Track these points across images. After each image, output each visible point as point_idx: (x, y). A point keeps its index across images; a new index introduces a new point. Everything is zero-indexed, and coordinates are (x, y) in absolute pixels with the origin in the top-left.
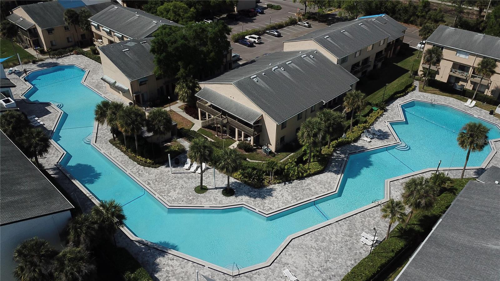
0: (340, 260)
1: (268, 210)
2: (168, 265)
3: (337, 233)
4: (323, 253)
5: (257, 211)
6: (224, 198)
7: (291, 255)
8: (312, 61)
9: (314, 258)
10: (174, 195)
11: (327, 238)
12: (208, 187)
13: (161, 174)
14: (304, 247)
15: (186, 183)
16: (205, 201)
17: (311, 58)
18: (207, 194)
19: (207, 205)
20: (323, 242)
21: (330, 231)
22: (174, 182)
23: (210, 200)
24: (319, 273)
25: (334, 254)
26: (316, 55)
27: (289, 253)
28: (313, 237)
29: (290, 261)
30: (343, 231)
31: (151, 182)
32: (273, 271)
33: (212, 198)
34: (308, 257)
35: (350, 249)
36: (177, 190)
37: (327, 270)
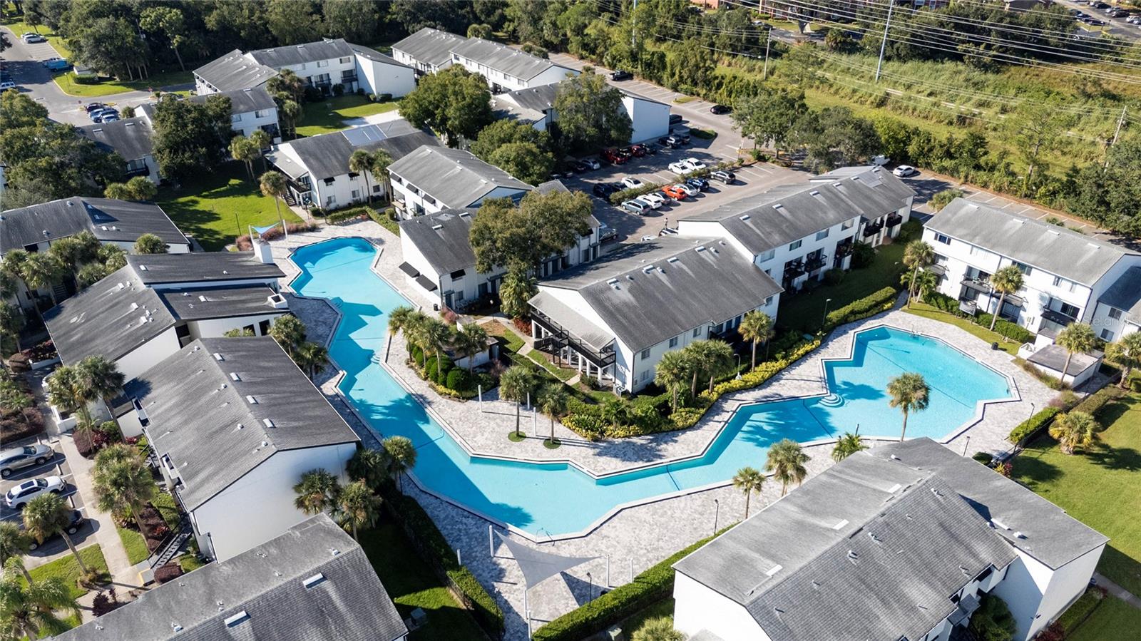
0: (678, 540)
1: (601, 471)
3: (684, 508)
4: (657, 530)
5: (585, 471)
6: (546, 450)
7: (615, 527)
8: (712, 258)
9: (644, 535)
10: (480, 440)
11: (669, 513)
12: (527, 435)
13: (468, 411)
14: (635, 520)
15: (498, 425)
16: (520, 452)
17: (710, 252)
18: (524, 442)
19: (521, 457)
20: (662, 516)
21: (676, 505)
22: (484, 423)
23: (527, 451)
24: (645, 551)
25: (672, 533)
26: (721, 249)
27: (613, 525)
28: (651, 509)
29: (612, 535)
30: (694, 507)
31: (453, 422)
32: (587, 544)
33: (529, 449)
34: (637, 531)
35: (695, 529)
36: (486, 435)
37: (656, 549)
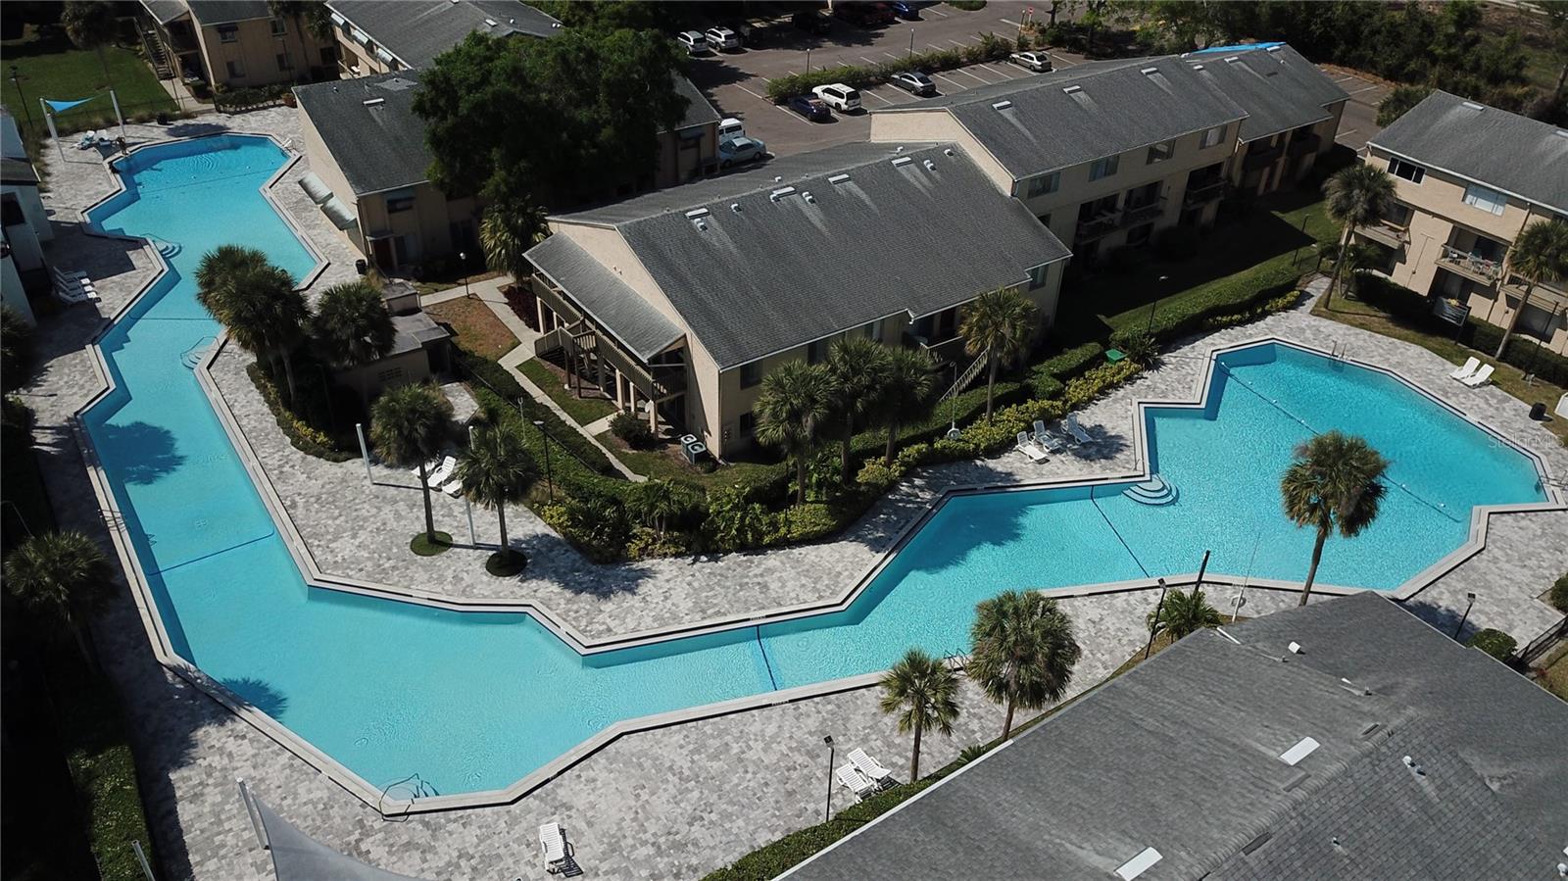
0: (741, 823)
1: (600, 634)
2: (221, 751)
3: (774, 738)
4: (696, 794)
5: (561, 633)
6: (487, 577)
7: (594, 780)
8: (924, 180)
9: (660, 804)
10: (345, 547)
11: (735, 749)
12: (456, 539)
13: (344, 480)
14: (648, 764)
15: (398, 516)
16: (425, 581)
17: (923, 169)
18: (441, 560)
19: (420, 593)
20: (715, 757)
21: (756, 728)
22: (366, 510)
23: (441, 580)
24: (651, 851)
25: (731, 802)
26: (947, 162)
27: (592, 774)
28: (693, 737)
29: (580, 802)
30: (798, 734)
31: (300, 501)
32: (513, 822)
33: (449, 574)
34: (644, 796)
35: (790, 794)
36: (362, 536)
37: (680, 847)
